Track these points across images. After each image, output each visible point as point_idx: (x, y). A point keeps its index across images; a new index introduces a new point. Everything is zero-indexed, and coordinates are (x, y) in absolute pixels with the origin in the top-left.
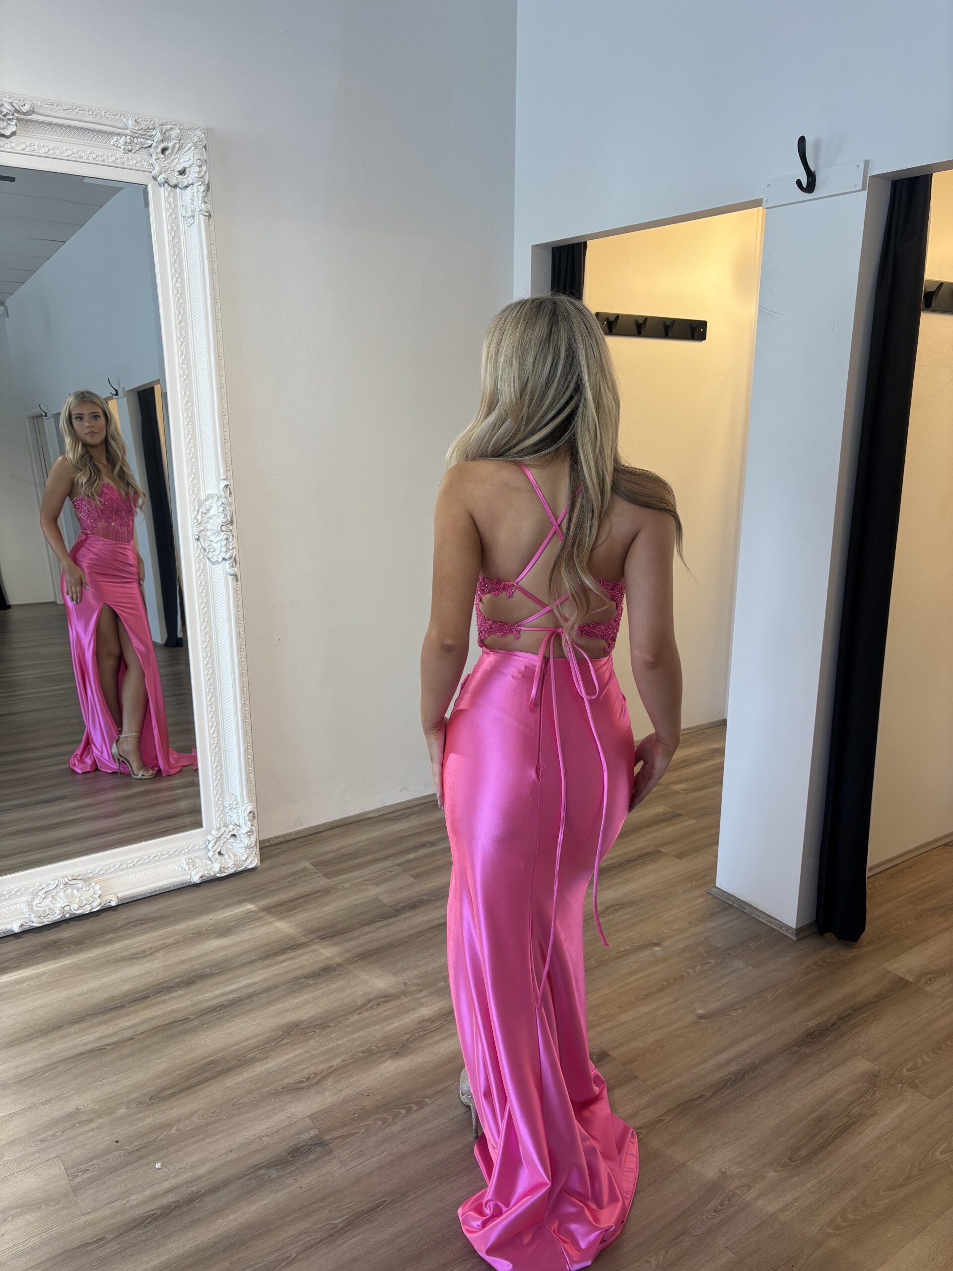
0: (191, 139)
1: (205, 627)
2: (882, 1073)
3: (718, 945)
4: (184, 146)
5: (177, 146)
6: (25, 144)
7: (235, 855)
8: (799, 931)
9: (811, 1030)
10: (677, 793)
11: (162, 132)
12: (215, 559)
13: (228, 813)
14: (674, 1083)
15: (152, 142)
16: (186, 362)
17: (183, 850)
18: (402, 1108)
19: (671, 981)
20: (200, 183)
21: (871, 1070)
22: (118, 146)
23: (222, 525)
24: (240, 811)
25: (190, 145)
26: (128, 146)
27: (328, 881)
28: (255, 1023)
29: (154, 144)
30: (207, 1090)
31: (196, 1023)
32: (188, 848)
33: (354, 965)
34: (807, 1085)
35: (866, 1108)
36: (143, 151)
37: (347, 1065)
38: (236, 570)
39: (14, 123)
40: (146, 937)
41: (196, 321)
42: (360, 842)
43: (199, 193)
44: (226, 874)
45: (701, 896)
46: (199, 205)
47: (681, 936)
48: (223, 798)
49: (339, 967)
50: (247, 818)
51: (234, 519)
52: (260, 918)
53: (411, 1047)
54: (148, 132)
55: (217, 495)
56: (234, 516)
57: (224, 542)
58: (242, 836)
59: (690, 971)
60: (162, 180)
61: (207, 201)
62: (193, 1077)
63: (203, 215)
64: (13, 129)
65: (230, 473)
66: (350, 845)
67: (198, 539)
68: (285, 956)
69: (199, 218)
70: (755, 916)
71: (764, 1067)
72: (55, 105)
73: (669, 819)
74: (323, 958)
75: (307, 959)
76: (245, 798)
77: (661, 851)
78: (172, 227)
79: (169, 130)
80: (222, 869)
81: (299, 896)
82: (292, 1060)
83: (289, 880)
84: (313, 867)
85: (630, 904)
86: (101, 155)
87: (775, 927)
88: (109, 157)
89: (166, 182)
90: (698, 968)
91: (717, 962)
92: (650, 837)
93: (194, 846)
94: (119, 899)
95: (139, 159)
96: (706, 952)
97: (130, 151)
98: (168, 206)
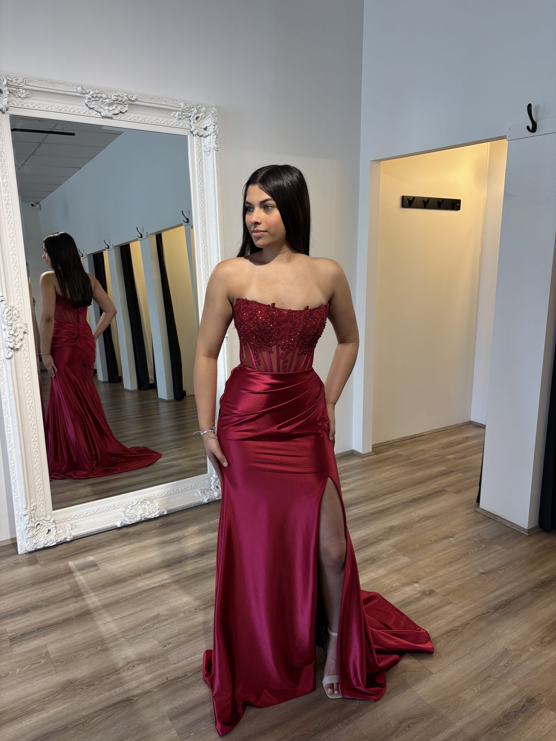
0: (210, 112)
3: (485, 538)
4: (207, 116)
5: (204, 116)
6: (131, 116)
8: (529, 531)
9: (543, 580)
10: (449, 460)
11: (197, 109)
14: (472, 605)
15: (191, 114)
16: (204, 226)
17: (198, 485)
19: (463, 555)
20: (215, 134)
22: (175, 116)
25: (210, 115)
26: (180, 116)
29: (193, 115)
32: (201, 484)
34: (545, 607)
36: (187, 119)
39: (127, 106)
43: (213, 139)
45: (472, 513)
46: (213, 145)
47: (465, 533)
54: (190, 109)
59: (472, 550)
61: (217, 143)
63: (215, 150)
64: (126, 109)
69: (213, 152)
70: (504, 523)
71: (520, 598)
72: (146, 96)
73: (447, 474)
77: (445, 490)
78: (199, 157)
79: (200, 108)
85: (433, 517)
86: (167, 121)
87: (515, 529)
88: (170, 122)
89: (197, 134)
90: (476, 549)
91: (486, 546)
92: (438, 483)
93: (204, 483)
94: (168, 511)
95: (184, 123)
96: (479, 541)
97: (180, 119)
98: (197, 146)
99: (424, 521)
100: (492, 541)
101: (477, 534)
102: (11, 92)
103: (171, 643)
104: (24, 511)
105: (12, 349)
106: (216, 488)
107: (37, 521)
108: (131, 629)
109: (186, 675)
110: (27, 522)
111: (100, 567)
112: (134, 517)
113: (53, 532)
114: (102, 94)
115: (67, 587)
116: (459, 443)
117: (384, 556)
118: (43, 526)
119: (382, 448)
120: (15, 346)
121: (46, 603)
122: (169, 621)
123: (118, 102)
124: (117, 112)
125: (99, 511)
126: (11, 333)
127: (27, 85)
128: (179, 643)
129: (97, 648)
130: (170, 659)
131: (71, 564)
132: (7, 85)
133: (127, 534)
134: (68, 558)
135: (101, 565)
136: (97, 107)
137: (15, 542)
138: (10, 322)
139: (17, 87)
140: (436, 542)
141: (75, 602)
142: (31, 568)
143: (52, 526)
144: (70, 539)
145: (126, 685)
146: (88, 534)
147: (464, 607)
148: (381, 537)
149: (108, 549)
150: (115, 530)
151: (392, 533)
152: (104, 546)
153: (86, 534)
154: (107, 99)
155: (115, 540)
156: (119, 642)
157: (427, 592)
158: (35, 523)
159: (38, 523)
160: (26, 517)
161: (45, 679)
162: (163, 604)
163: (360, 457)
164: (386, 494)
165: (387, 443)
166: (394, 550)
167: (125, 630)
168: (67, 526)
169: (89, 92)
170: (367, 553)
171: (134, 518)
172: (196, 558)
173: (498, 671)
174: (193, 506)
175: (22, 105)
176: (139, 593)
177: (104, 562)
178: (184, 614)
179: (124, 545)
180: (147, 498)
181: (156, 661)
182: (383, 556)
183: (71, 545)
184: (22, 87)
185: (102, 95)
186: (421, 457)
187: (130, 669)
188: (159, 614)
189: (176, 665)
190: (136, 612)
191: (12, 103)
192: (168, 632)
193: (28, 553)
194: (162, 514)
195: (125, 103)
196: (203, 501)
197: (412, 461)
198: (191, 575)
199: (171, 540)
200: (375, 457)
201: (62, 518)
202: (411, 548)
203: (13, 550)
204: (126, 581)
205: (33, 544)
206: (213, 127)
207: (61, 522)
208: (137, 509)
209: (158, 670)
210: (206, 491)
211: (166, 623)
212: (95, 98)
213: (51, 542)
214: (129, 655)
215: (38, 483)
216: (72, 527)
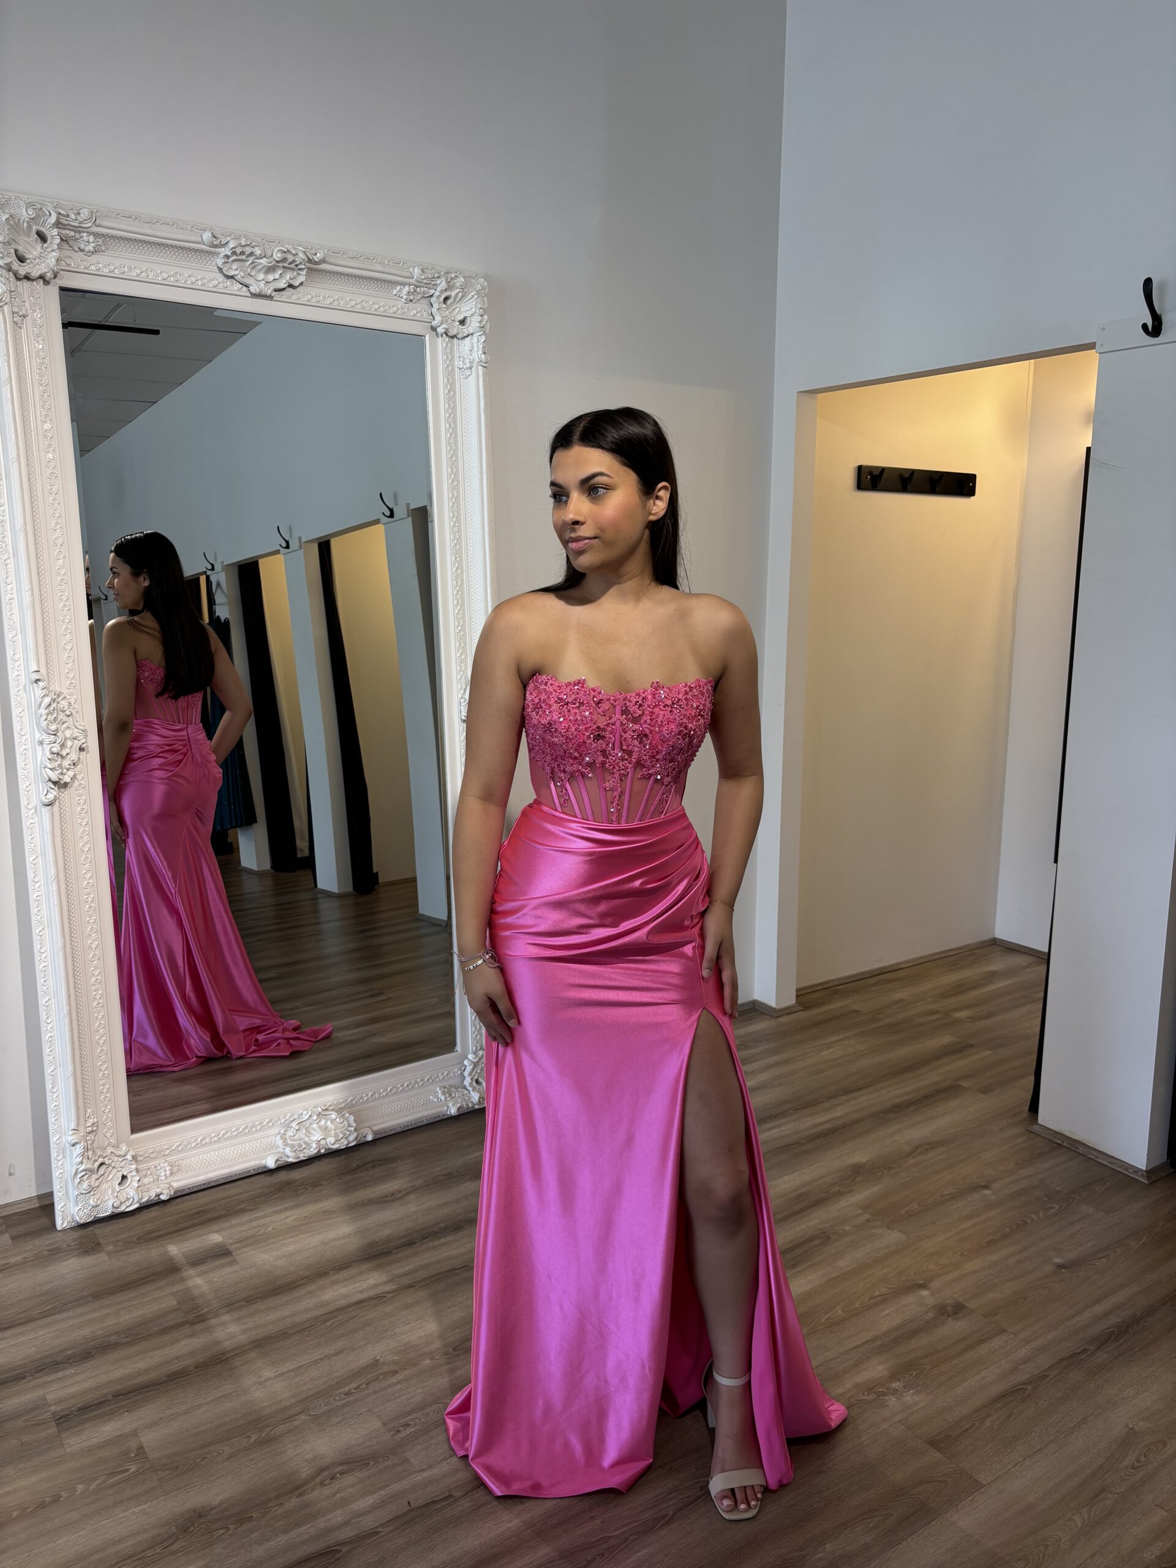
0: (474, 287)
3: (1058, 1189)
4: (467, 294)
5: (461, 294)
6: (309, 294)
8: (1150, 1173)
10: (959, 1021)
11: (446, 280)
14: (1048, 1336)
15: (435, 291)
16: (457, 525)
17: (437, 1077)
19: (1014, 1228)
20: (482, 333)
22: (401, 296)
25: (473, 293)
26: (410, 295)
32: (442, 1074)
36: (424, 301)
39: (304, 273)
41: (468, 480)
43: (479, 343)
45: (1023, 1135)
46: (478, 355)
47: (1012, 1178)
60: (443, 330)
61: (485, 351)
63: (482, 366)
64: (302, 279)
69: (477, 371)
70: (1092, 1157)
71: (1148, 1320)
72: (341, 253)
73: (960, 1050)
77: (960, 1086)
78: (448, 380)
79: (453, 279)
85: (941, 1143)
86: (383, 306)
87: (1119, 1169)
88: (389, 308)
89: (445, 333)
90: (1041, 1214)
91: (1061, 1207)
92: (943, 1070)
93: (450, 1072)
94: (375, 1133)
95: (419, 309)
96: (1046, 1196)
97: (411, 301)
98: (445, 358)
99: (923, 1153)
100: (1073, 1196)
101: (1040, 1181)
102: (64, 238)
103: (409, 1425)
104: (72, 1135)
105: (55, 783)
106: (474, 1084)
107: (99, 1157)
108: (318, 1395)
109: (450, 1496)
110: (79, 1160)
111: (237, 1258)
112: (304, 1146)
113: (133, 1182)
114: (253, 247)
115: (172, 1302)
116: (976, 985)
117: (847, 1228)
118: (111, 1168)
119: (815, 995)
120: (61, 777)
121: (127, 1337)
122: (400, 1377)
123: (286, 265)
124: (282, 284)
125: (228, 1135)
126: (55, 750)
127: (99, 226)
128: (426, 1425)
129: (249, 1437)
130: (412, 1460)
131: (175, 1249)
132: (58, 224)
133: (288, 1183)
134: (165, 1238)
135: (239, 1252)
136: (242, 274)
137: (51, 1202)
138: (53, 727)
139: (77, 230)
140: (953, 1197)
141: (190, 1336)
142: (88, 1260)
143: (130, 1167)
144: (167, 1195)
145: (320, 1520)
146: (204, 1184)
147: (1031, 1341)
148: (837, 1189)
149: (252, 1217)
150: (263, 1176)
151: (858, 1179)
152: (242, 1211)
153: (200, 1185)
154: (264, 259)
155: (264, 1198)
156: (296, 1423)
157: (949, 1309)
158: (96, 1161)
159: (101, 1160)
160: (75, 1149)
161: (140, 1508)
162: (383, 1338)
163: (772, 1016)
164: (835, 1096)
165: (826, 986)
166: (867, 1216)
167: (306, 1398)
168: (161, 1168)
169: (227, 243)
170: (812, 1224)
171: (304, 1148)
172: (444, 1237)
173: (1121, 1477)
174: (425, 1122)
175: (86, 268)
176: (328, 1313)
177: (246, 1246)
178: (431, 1359)
179: (286, 1209)
180: (330, 1105)
181: (381, 1466)
182: (844, 1230)
183: (168, 1209)
184: (88, 230)
185: (254, 250)
186: (901, 1016)
187: (326, 1482)
188: (378, 1360)
189: (426, 1474)
190: (326, 1356)
191: (66, 263)
192: (399, 1400)
193: (78, 1226)
194: (363, 1139)
195: (299, 267)
196: (448, 1113)
197: (881, 1024)
198: (436, 1274)
199: (387, 1196)
200: (803, 1015)
201: (152, 1151)
202: (903, 1212)
203: (43, 1221)
204: (296, 1287)
205: (90, 1208)
206: (479, 318)
207: (149, 1158)
208: (310, 1129)
209: (387, 1486)
210: (453, 1089)
211: (393, 1380)
212: (239, 255)
213: (128, 1204)
214: (321, 1453)
215: (102, 1074)
216: (171, 1170)
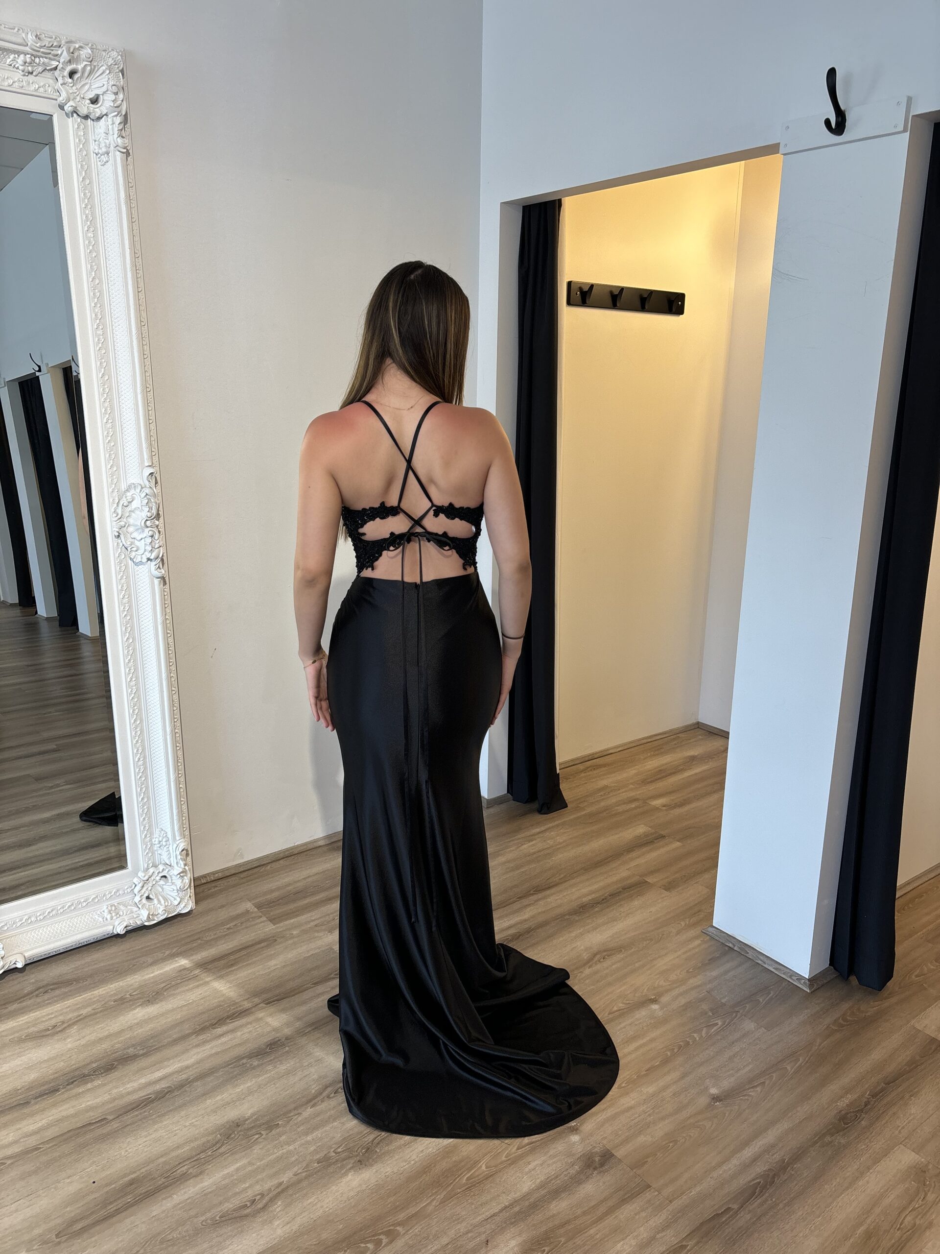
0: (104, 61)
1: (128, 639)
2: (930, 1166)
3: (723, 1001)
4: (97, 69)
5: (89, 68)
7: (165, 899)
8: (812, 980)
9: (843, 1112)
10: (657, 809)
11: (69, 50)
12: (139, 559)
13: (157, 850)
14: (694, 1192)
15: (58, 63)
16: (101, 327)
17: (105, 895)
18: (368, 1242)
19: (676, 1051)
20: (116, 113)
21: (918, 1163)
22: (16, 66)
23: (147, 520)
24: (171, 848)
25: (104, 68)
26: (28, 66)
27: (274, 927)
28: (187, 1124)
29: (60, 66)
30: (128, 1221)
31: (115, 1125)
32: (110, 893)
33: (306, 1037)
34: (847, 1188)
35: (920, 1217)
36: (46, 73)
37: (300, 1181)
38: (163, 572)
40: (58, 1007)
41: (112, 279)
42: (309, 877)
43: (114, 125)
44: (155, 922)
46: (114, 139)
47: (681, 990)
48: (152, 834)
49: (289, 1041)
50: (179, 857)
51: (161, 513)
52: (195, 977)
53: (376, 1151)
54: (52, 50)
55: (140, 485)
56: (161, 509)
57: (149, 540)
58: (174, 878)
59: (695, 1035)
60: (70, 109)
61: (124, 136)
62: (111, 1203)
63: (120, 152)
65: (156, 459)
66: (299, 881)
67: (119, 536)
68: (225, 1028)
69: (115, 156)
70: (760, 962)
71: (795, 1166)
73: (651, 842)
74: (269, 1029)
75: (250, 1031)
76: (177, 834)
77: (646, 882)
78: (82, 166)
79: (78, 49)
80: (151, 917)
81: (240, 947)
82: (232, 1176)
83: (228, 926)
84: (256, 910)
85: (618, 949)
87: (783, 976)
88: (3, 80)
89: (75, 112)
90: (704, 1032)
91: (725, 1022)
92: (633, 864)
95: (42, 83)
96: (711, 1010)
97: (32, 73)
98: (77, 140)
100: (736, 1009)
101: (708, 992)
116: (676, 770)
147: (675, 1199)
157: (597, 1159)
186: (603, 804)
196: (115, 931)
200: (512, 804)
